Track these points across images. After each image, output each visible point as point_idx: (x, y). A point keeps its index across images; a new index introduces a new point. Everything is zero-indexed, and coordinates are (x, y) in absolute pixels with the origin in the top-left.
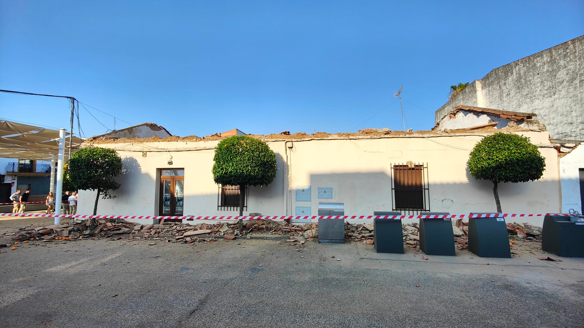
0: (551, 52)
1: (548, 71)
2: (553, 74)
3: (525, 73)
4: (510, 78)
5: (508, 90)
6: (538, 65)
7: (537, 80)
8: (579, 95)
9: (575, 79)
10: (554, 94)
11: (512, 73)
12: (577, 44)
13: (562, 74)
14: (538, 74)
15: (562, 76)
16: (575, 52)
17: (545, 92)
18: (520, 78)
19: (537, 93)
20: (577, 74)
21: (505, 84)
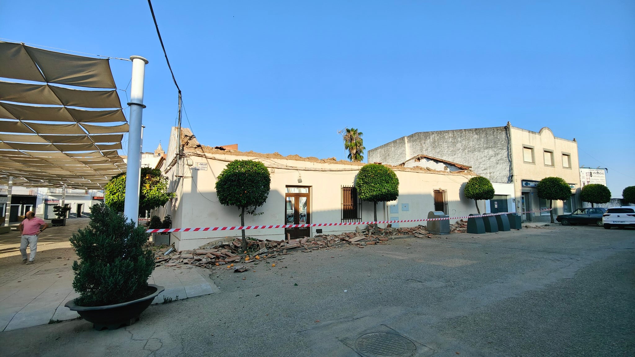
0: (453, 132)
1: (451, 142)
2: (454, 144)
3: (438, 140)
4: (428, 140)
5: (426, 147)
6: (446, 137)
7: (445, 145)
8: (467, 158)
9: (466, 149)
10: (455, 155)
11: (430, 138)
12: (467, 132)
13: (459, 145)
14: (446, 142)
15: (459, 146)
16: (466, 136)
17: (450, 153)
18: (434, 142)
19: (445, 152)
20: (467, 147)
21: (425, 143)
